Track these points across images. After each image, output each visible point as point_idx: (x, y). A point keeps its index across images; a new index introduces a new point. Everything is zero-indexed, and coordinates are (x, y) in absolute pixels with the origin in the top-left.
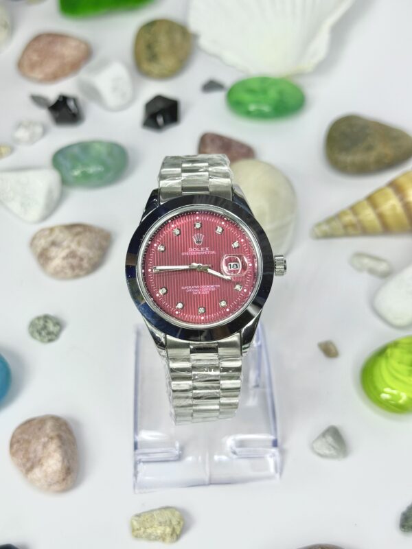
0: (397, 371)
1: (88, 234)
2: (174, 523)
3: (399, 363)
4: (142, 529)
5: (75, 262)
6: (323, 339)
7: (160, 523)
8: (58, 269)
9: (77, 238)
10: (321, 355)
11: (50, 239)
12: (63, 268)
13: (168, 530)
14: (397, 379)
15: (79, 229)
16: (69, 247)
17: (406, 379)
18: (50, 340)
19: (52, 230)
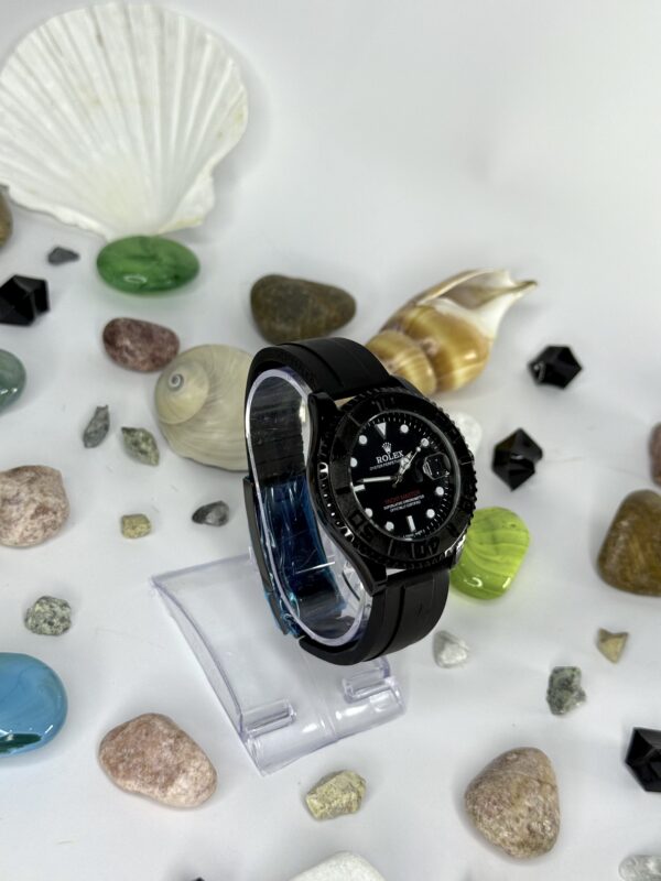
0: (485, 553)
2: (357, 786)
3: (481, 543)
4: (327, 806)
5: (47, 518)
7: (343, 790)
8: (26, 534)
13: (354, 795)
14: (487, 561)
15: (28, 474)
16: (33, 501)
17: (497, 558)
18: (66, 629)
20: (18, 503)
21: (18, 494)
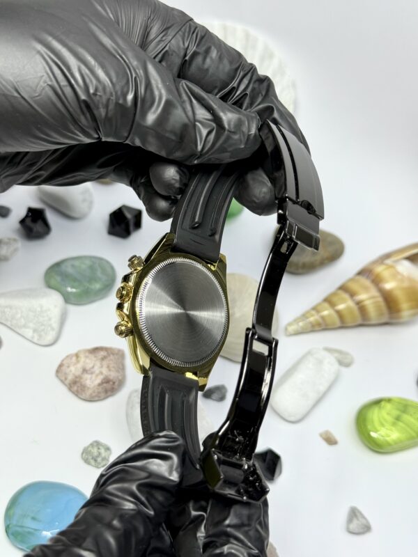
1: (112, 357)
5: (108, 386)
6: (322, 430)
8: (94, 394)
9: (105, 363)
10: (324, 444)
11: (80, 366)
12: (99, 393)
15: (103, 353)
16: (101, 373)
19: (77, 355)
20: (92, 373)
21: (93, 367)
